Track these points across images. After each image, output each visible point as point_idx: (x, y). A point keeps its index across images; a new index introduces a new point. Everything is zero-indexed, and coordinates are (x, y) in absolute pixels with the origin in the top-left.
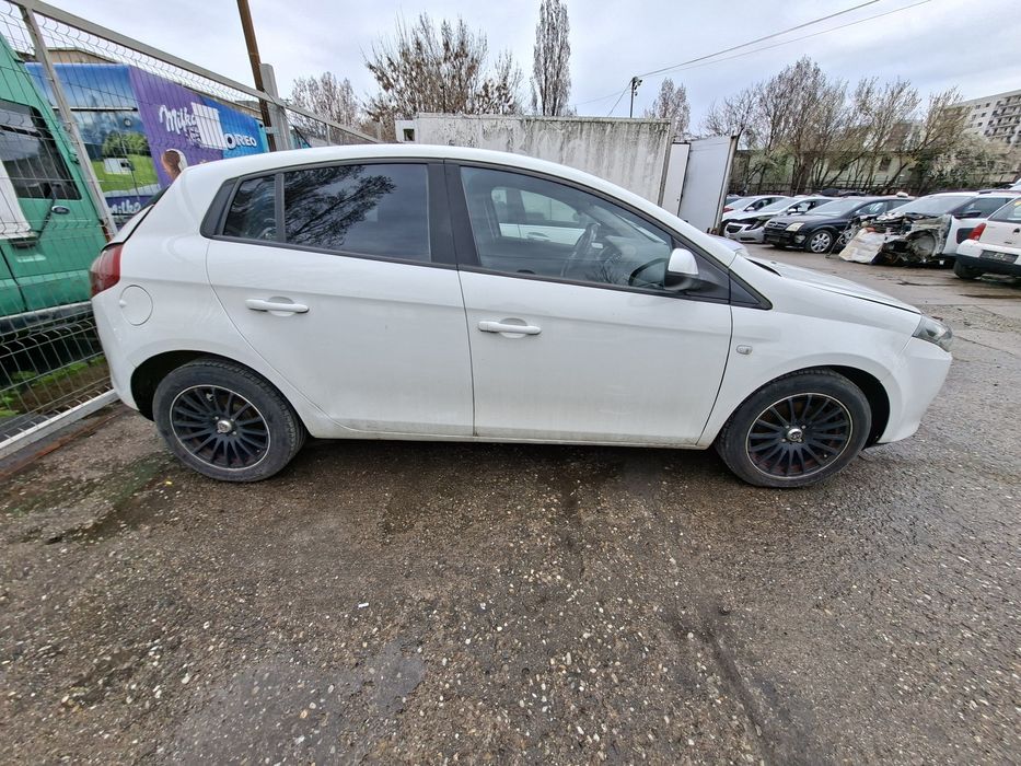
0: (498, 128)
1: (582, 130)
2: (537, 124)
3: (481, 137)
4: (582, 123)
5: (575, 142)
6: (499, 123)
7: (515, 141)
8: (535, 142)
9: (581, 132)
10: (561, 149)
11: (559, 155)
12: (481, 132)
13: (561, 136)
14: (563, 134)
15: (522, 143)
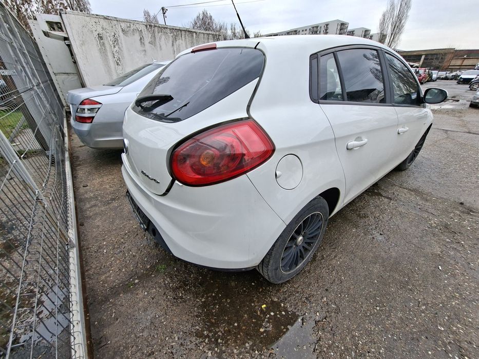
0: (132, 28)
1: (181, 35)
2: (156, 28)
3: (121, 34)
4: (181, 31)
5: (179, 42)
6: (132, 25)
7: (145, 38)
8: (157, 40)
9: (181, 36)
10: (173, 45)
11: (172, 49)
12: (120, 30)
13: (171, 37)
14: (172, 36)
15: (149, 40)
